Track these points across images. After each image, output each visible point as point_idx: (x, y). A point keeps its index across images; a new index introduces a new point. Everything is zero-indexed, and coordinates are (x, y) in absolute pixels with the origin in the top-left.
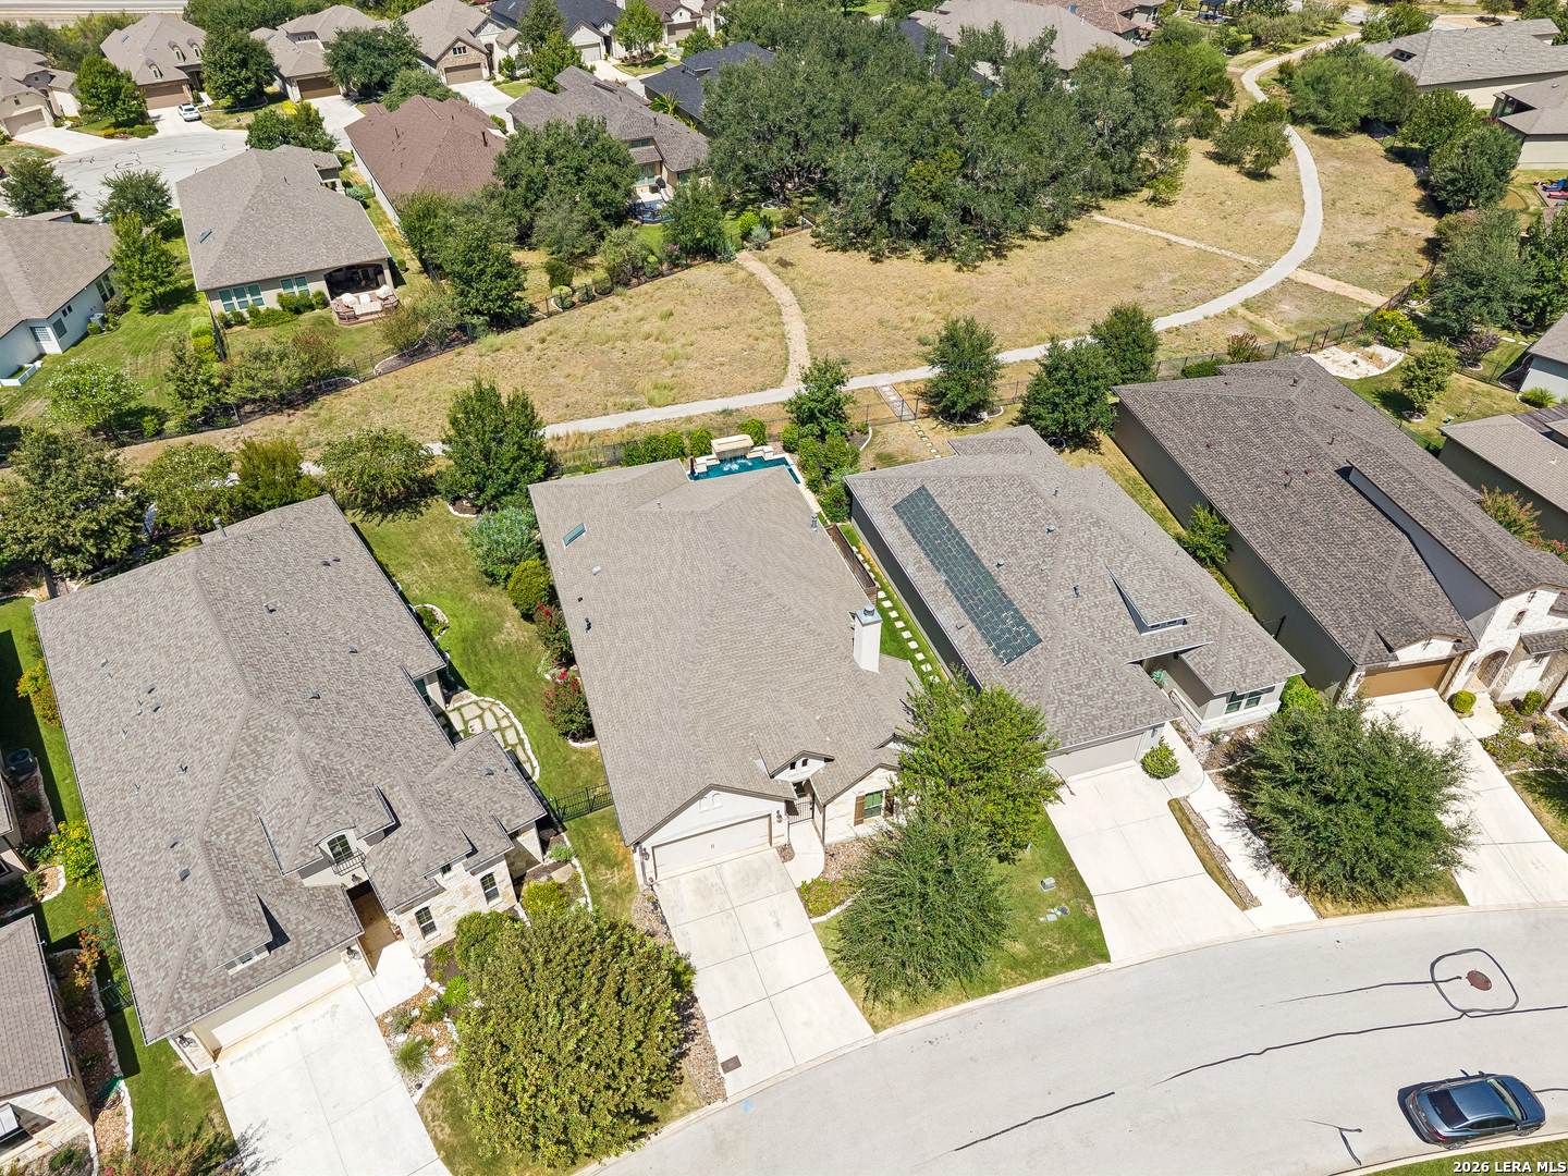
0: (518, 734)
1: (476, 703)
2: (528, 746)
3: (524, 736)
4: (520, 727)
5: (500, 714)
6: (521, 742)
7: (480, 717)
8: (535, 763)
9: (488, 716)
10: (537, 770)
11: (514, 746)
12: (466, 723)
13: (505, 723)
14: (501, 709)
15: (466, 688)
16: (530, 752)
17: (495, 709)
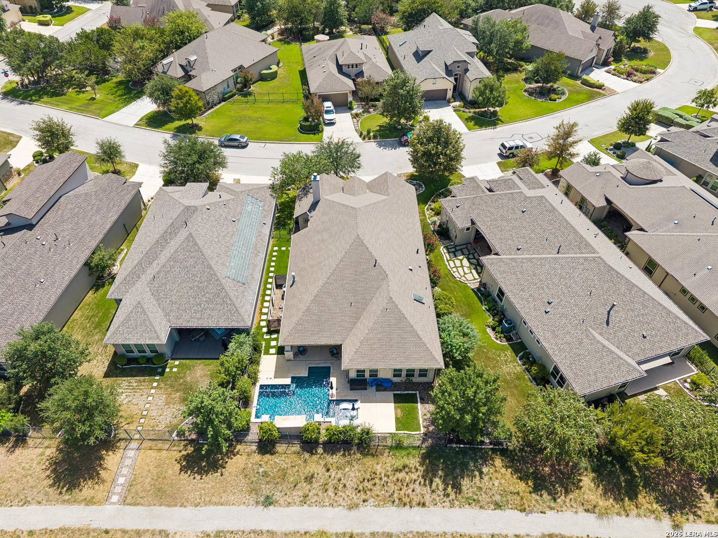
0: (449, 264)
1: (467, 280)
2: (445, 258)
3: (447, 263)
4: (448, 267)
5: (457, 273)
6: (448, 261)
7: (465, 274)
8: (442, 252)
9: (462, 274)
10: (441, 249)
11: (451, 260)
12: (471, 272)
13: (455, 270)
14: (456, 275)
15: (472, 289)
16: (444, 256)
17: (460, 276)
